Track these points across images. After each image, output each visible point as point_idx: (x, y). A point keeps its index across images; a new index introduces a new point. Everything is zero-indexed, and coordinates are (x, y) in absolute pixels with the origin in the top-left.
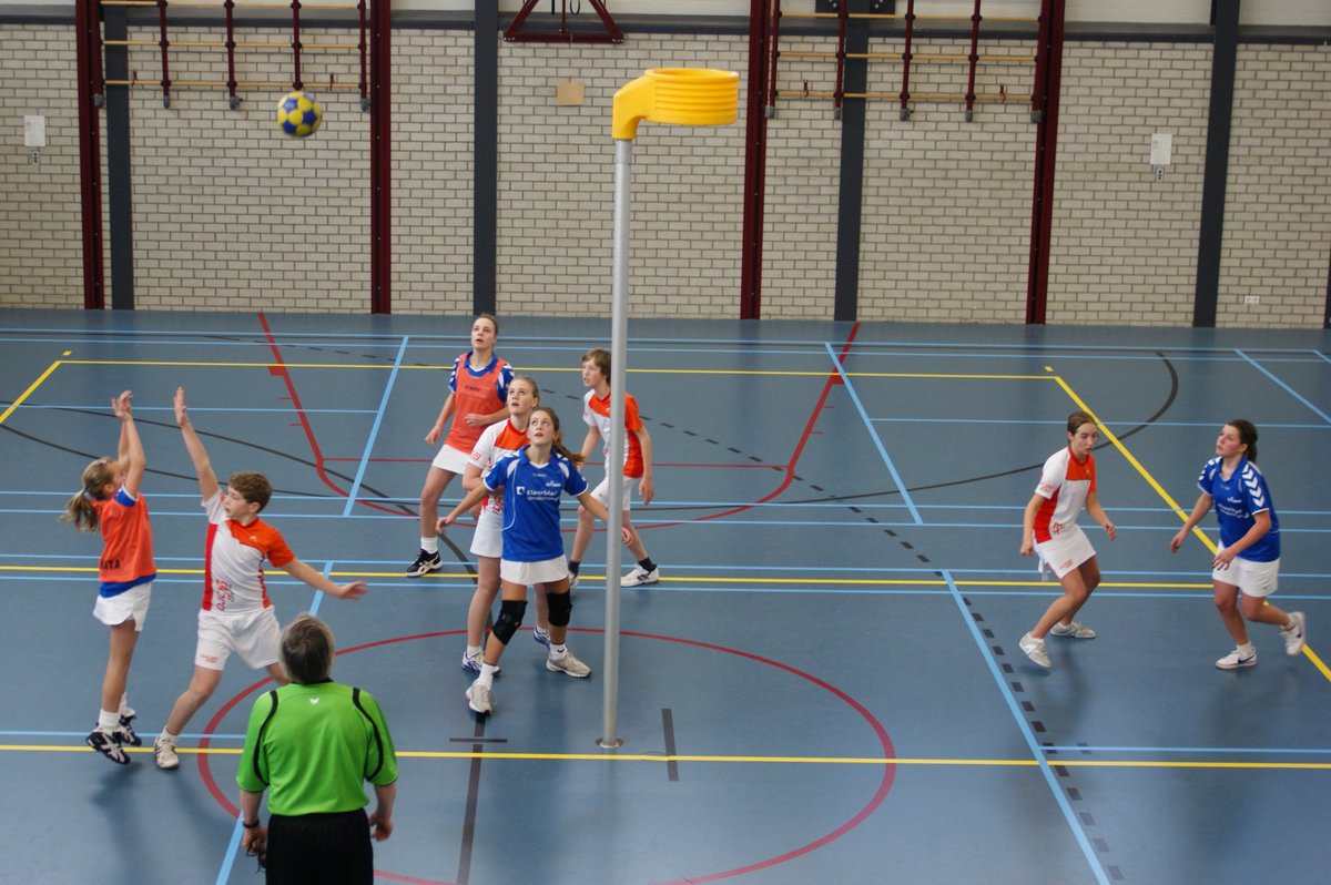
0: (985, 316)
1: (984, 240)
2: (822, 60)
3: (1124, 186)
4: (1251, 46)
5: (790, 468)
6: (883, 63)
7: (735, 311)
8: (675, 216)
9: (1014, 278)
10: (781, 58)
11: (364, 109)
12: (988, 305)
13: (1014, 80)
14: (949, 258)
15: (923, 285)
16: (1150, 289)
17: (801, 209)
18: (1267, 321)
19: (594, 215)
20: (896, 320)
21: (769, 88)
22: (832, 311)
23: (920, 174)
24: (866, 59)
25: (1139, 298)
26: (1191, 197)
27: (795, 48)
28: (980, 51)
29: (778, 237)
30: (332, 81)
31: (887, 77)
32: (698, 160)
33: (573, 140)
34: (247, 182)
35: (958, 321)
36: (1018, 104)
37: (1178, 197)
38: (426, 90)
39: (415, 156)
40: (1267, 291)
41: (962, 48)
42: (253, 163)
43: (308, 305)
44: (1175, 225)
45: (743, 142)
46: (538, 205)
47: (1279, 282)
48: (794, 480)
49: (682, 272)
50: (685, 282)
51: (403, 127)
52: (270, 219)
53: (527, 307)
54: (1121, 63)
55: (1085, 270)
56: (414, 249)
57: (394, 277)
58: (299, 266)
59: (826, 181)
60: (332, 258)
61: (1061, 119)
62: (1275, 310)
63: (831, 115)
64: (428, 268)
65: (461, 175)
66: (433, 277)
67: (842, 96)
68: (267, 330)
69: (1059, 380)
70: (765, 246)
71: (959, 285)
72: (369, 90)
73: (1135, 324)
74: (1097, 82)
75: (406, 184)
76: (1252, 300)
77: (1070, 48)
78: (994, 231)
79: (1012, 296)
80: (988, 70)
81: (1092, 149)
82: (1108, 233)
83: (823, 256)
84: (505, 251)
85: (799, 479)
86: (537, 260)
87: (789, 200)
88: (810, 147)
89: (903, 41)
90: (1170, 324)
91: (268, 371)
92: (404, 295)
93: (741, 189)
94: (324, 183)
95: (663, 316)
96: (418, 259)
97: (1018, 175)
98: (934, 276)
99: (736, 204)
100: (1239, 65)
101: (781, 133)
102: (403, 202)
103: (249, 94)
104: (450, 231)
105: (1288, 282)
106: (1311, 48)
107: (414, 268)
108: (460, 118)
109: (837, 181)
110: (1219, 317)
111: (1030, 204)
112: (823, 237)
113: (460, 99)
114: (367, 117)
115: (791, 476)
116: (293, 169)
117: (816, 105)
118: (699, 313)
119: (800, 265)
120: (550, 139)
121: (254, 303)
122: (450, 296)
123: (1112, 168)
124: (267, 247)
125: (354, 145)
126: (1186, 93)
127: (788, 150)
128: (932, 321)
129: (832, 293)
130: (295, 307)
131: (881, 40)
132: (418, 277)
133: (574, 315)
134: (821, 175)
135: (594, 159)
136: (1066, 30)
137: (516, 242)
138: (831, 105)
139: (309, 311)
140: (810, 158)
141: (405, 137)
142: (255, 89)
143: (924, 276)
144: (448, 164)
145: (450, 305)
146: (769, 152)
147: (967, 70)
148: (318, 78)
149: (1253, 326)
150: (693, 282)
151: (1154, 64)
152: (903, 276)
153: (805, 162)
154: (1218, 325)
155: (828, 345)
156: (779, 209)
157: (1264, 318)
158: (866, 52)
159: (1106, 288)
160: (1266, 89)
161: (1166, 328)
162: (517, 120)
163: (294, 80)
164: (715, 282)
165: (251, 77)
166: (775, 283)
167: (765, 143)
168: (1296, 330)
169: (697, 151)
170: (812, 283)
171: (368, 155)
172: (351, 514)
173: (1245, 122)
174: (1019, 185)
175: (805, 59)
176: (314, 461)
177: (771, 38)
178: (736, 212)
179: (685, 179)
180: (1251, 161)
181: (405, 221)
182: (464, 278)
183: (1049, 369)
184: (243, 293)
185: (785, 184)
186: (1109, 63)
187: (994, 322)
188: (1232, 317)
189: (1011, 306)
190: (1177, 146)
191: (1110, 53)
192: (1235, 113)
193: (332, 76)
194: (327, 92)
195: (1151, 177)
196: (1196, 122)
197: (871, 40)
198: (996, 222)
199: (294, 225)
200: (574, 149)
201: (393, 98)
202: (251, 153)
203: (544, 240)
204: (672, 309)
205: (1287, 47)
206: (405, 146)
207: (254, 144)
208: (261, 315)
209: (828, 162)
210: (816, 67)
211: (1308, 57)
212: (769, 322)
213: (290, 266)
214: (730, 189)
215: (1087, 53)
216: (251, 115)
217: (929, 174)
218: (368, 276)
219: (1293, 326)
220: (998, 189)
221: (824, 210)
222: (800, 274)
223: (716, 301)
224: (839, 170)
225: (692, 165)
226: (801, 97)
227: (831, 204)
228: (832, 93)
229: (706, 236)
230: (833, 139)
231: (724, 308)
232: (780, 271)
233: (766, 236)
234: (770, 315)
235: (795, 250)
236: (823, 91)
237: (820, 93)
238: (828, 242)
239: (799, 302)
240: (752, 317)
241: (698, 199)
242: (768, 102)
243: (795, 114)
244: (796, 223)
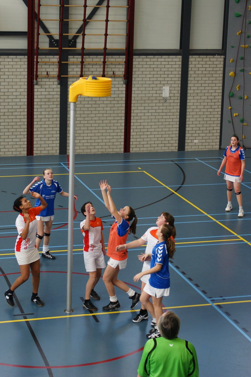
0: (110, 151)
1: (109, 125)
2: (53, 64)
3: (154, 105)
4: (194, 56)
5: (74, 209)
6: (73, 65)
7: (25, 153)
9: (119, 137)
10: (38, 64)
12: (111, 147)
13: (117, 70)
14: (97, 131)
15: (89, 141)
16: (163, 139)
17: (47, 116)
18: (201, 148)
20: (80, 153)
21: (35, 74)
22: (58, 151)
23: (87, 103)
24: (67, 64)
25: (160, 142)
26: (176, 107)
27: (43, 60)
28: (106, 60)
29: (39, 126)
31: (75, 70)
32: (10, 100)
35: (101, 153)
36: (119, 78)
37: (172, 107)
40: (201, 138)
41: (100, 59)
44: (171, 117)
45: (26, 93)
47: (204, 135)
49: (6, 140)
50: (7, 143)
54: (152, 63)
55: (142, 133)
59: (55, 106)
61: (133, 82)
62: (203, 144)
63: (56, 83)
67: (60, 76)
69: (144, 172)
70: (35, 130)
71: (101, 141)
73: (159, 151)
74: (144, 69)
76: (196, 141)
77: (136, 58)
78: (112, 121)
79: (119, 144)
80: (109, 66)
81: (143, 92)
82: (149, 121)
83: (55, 132)
87: (43, 113)
88: (49, 95)
89: (80, 57)
90: (170, 151)
93: (26, 110)
97: (119, 102)
98: (92, 138)
99: (24, 115)
100: (190, 63)
101: (39, 90)
105: (207, 135)
106: (212, 57)
109: (59, 106)
110: (186, 147)
111: (124, 112)
112: (54, 126)
115: (76, 211)
117: (51, 80)
118: (12, 154)
119: (47, 136)
123: (150, 98)
126: (173, 73)
127: (41, 96)
128: (92, 153)
129: (58, 145)
131: (72, 57)
134: (53, 104)
136: (134, 52)
138: (56, 80)
140: (49, 98)
143: (89, 138)
146: (35, 97)
147: (102, 66)
149: (197, 150)
150: (10, 143)
151: (163, 63)
152: (82, 138)
153: (47, 100)
154: (186, 150)
155: (62, 164)
156: (39, 116)
157: (200, 147)
158: (68, 61)
159: (149, 139)
160: (198, 70)
161: (169, 152)
164: (18, 143)
166: (39, 143)
167: (34, 94)
168: (210, 151)
169: (10, 97)
170: (51, 142)
173: (192, 82)
174: (120, 105)
175: (47, 64)
177: (35, 57)
178: (24, 118)
180: (194, 95)
183: (140, 168)
185: (41, 108)
186: (148, 63)
187: (113, 152)
188: (190, 147)
189: (118, 147)
190: (171, 90)
191: (148, 60)
192: (189, 79)
195: (163, 101)
196: (177, 82)
197: (69, 57)
198: (113, 118)
204: (3, 153)
205: (205, 56)
209: (55, 100)
210: (51, 67)
211: (212, 59)
212: (37, 156)
214: (22, 110)
215: (141, 60)
217: (90, 102)
219: (209, 149)
220: (113, 107)
221: (55, 116)
222: (47, 139)
223: (18, 150)
224: (59, 102)
225: (8, 102)
226: (46, 77)
227: (57, 114)
228: (57, 76)
229: (14, 127)
230: (57, 91)
231: (21, 152)
232: (40, 138)
233: (35, 126)
234: (37, 154)
235: (45, 131)
236: (53, 75)
237: (52, 76)
238: (56, 127)
239: (47, 149)
240: (31, 155)
241: (11, 114)
242: (35, 79)
243: (43, 83)
244: (45, 121)
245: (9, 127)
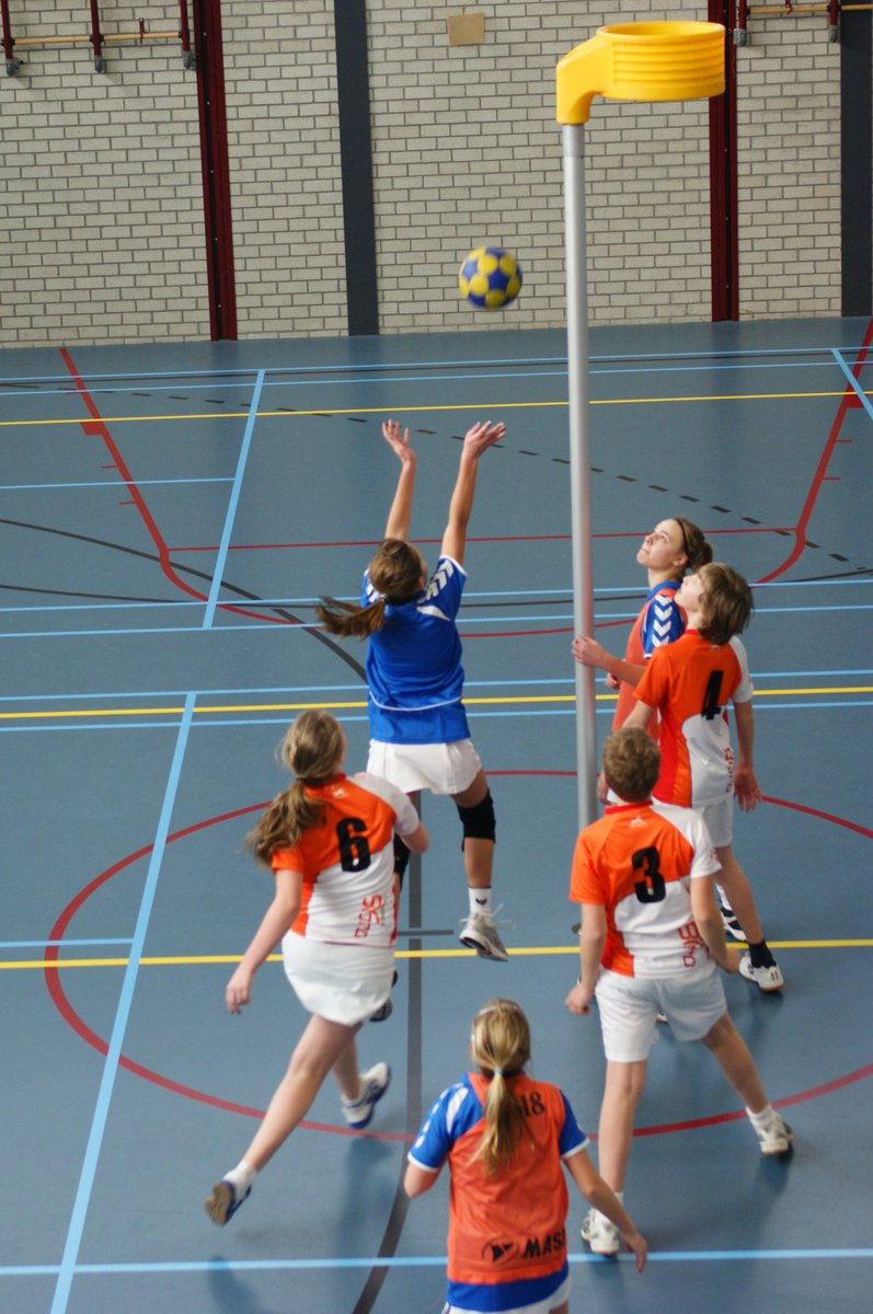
5: (800, 530)
7: (703, 311)
8: (616, 187)
11: (188, 66)
17: (789, 167)
19: (506, 191)
21: (738, 4)
22: (837, 304)
29: (760, 206)
30: (142, 31)
33: (471, 91)
34: (35, 172)
38: (270, 34)
39: (259, 125)
42: (42, 146)
43: (126, 334)
46: (429, 182)
48: (807, 548)
49: (630, 263)
51: (242, 87)
52: (68, 221)
53: (421, 320)
56: (265, 251)
57: (239, 289)
58: (111, 282)
59: (822, 126)
60: (155, 268)
63: (824, 36)
64: (285, 275)
65: (321, 148)
66: (292, 287)
67: (839, 8)
68: (74, 372)
70: (742, 220)
72: (192, 39)
75: (249, 163)
83: (823, 229)
84: (386, 246)
85: (813, 546)
86: (431, 257)
87: (772, 155)
88: (797, 82)
91: (82, 431)
92: (255, 314)
93: (706, 145)
94: (138, 168)
95: (607, 323)
96: (270, 263)
99: (698, 165)
101: (757, 65)
102: (247, 189)
103: (31, 54)
104: (313, 224)
107: (266, 276)
108: (318, 71)
109: (837, 127)
112: (821, 203)
113: (316, 45)
114: (192, 76)
115: (802, 543)
116: (96, 152)
117: (802, 24)
118: (656, 316)
119: (790, 243)
120: (440, 92)
121: (54, 334)
122: (315, 311)
124: (66, 259)
125: (177, 115)
127: (767, 88)
129: (837, 279)
130: (108, 337)
132: (271, 288)
133: (484, 328)
134: (814, 120)
135: (504, 115)
137: (402, 233)
138: (823, 23)
139: (128, 341)
140: (797, 97)
141: (244, 100)
142: (40, 46)
144: (304, 133)
145: (316, 324)
148: (124, 27)
150: (645, 274)
153: (790, 103)
155: (835, 351)
156: (757, 168)
162: (396, 68)
163: (91, 32)
164: (676, 273)
165: (33, 31)
166: (758, 270)
167: (736, 80)
170: (809, 267)
171: (196, 128)
172: (214, 625)
176: (157, 553)
178: (699, 177)
179: (627, 135)
181: (250, 214)
182: (333, 286)
184: (37, 322)
185: (766, 135)
193: (142, 24)
194: (136, 45)
199: (101, 227)
200: (474, 104)
201: (226, 49)
202: (40, 134)
203: (440, 229)
204: (619, 313)
206: (244, 112)
207: (42, 121)
208: (63, 351)
209: (823, 101)
212: (752, 324)
213: (99, 282)
214: (691, 145)
216: (36, 82)
218: (204, 291)
221: (820, 166)
222: (791, 256)
223: (678, 298)
224: (839, 110)
225: (636, 116)
226: (781, 13)
227: (829, 158)
228: (825, 7)
229: (661, 211)
230: (828, 69)
231: (690, 307)
232: (763, 254)
233: (742, 207)
234: (753, 313)
235: (783, 224)
236: (813, 4)
237: (809, 7)
238: (829, 209)
239: (790, 293)
240: (729, 318)
241: (646, 161)
242: (738, 23)
243: (775, 38)
244: (783, 187)
245: (641, 212)
